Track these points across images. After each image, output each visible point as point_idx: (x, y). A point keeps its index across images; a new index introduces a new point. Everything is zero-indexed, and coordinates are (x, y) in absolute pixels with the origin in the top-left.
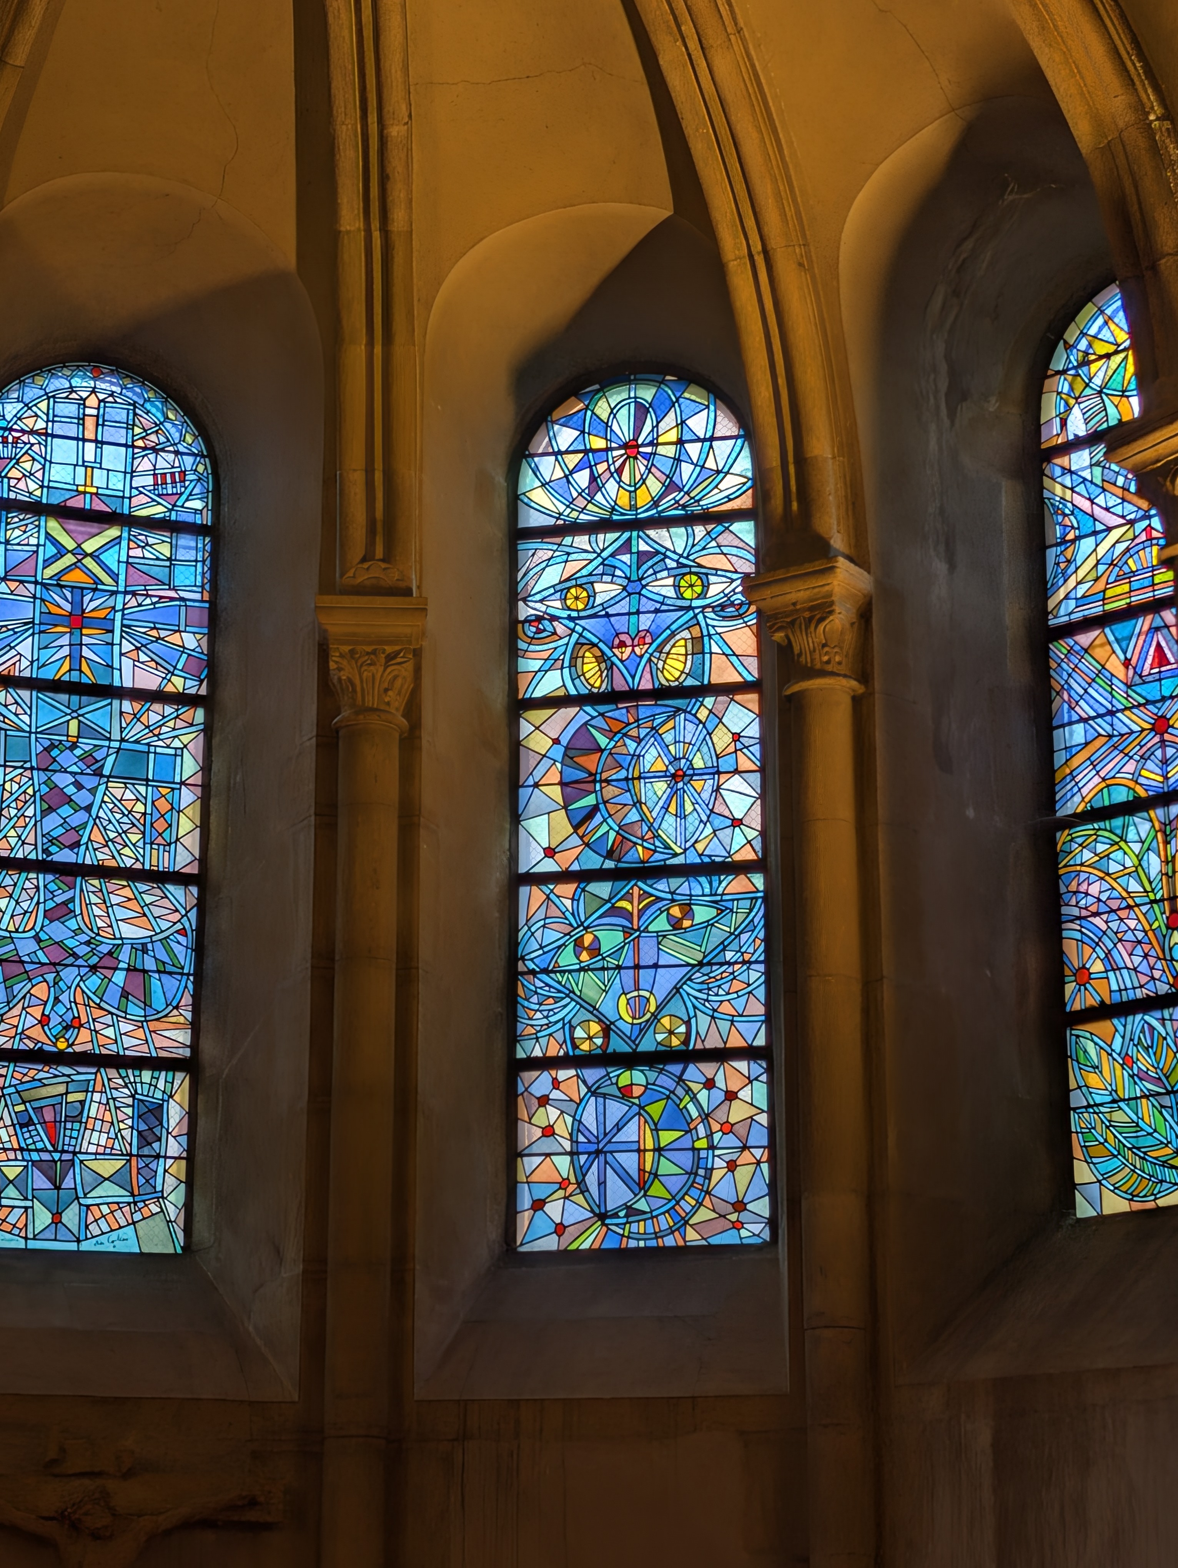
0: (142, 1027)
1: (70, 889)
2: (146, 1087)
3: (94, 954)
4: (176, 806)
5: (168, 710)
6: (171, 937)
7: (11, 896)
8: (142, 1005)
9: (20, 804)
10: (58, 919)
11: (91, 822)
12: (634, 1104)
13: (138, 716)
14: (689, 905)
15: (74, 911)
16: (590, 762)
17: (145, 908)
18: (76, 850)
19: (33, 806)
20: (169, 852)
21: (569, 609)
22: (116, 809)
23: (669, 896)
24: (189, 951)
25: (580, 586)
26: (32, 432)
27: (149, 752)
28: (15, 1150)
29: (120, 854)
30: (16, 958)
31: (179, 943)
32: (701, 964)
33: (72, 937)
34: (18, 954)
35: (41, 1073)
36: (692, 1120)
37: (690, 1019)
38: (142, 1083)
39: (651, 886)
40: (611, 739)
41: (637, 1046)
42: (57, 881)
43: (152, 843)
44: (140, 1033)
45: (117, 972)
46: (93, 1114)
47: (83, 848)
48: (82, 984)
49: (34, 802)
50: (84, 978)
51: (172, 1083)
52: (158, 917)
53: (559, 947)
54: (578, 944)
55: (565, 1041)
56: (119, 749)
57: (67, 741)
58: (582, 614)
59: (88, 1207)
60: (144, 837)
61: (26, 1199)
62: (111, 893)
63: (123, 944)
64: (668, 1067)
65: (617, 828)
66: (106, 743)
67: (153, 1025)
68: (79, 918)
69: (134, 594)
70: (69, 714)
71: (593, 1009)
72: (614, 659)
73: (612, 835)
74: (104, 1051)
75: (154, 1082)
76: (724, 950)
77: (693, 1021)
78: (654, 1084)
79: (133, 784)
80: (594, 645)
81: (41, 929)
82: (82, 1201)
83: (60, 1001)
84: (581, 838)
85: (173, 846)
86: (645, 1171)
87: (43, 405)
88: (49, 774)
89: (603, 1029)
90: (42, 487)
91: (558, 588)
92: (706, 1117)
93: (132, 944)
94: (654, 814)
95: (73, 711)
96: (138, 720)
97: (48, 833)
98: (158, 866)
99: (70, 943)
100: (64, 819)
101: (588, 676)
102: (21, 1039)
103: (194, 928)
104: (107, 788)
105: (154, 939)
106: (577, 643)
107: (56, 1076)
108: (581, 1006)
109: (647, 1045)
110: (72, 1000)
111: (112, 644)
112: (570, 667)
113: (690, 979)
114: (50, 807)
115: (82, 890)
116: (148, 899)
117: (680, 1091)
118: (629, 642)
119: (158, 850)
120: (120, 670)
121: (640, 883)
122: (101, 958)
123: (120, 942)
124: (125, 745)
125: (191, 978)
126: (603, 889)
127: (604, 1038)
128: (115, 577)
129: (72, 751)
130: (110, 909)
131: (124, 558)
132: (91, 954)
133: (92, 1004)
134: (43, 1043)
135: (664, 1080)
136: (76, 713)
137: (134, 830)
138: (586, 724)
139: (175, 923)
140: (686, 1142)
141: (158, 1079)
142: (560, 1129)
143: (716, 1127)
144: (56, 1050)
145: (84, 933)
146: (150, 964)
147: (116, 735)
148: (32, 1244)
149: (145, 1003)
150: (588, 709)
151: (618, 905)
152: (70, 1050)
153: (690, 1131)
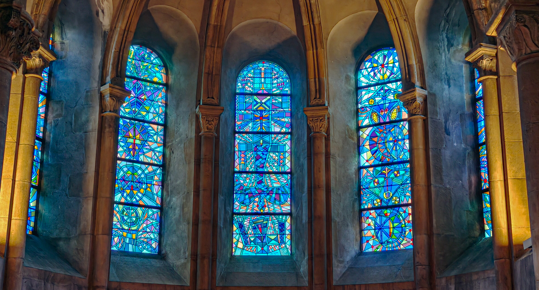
1: (262, 177)
2: (281, 219)
3: (268, 191)
4: (285, 157)
5: (282, 136)
7: (249, 179)
8: (279, 201)
9: (251, 159)
10: (260, 184)
11: (266, 162)
12: (388, 217)
14: (399, 171)
16: (375, 139)
17: (279, 180)
18: (263, 168)
20: (284, 167)
21: (370, 104)
22: (271, 159)
23: (394, 169)
24: (289, 189)
25: (372, 99)
26: (250, 77)
27: (278, 146)
28: (253, 234)
29: (273, 169)
30: (251, 193)
31: (286, 187)
32: (402, 184)
33: (263, 187)
35: (257, 217)
36: (401, 220)
39: (390, 167)
40: (380, 134)
41: (388, 204)
42: (259, 175)
43: (280, 165)
44: (279, 207)
45: (273, 194)
46: (269, 226)
49: (254, 158)
50: (266, 196)
51: (287, 218)
52: (282, 182)
53: (370, 183)
54: (374, 182)
55: (372, 204)
57: (260, 144)
58: (373, 105)
59: (269, 246)
60: (278, 164)
61: (255, 245)
62: (271, 177)
63: (274, 188)
64: (395, 209)
65: (382, 154)
66: (269, 144)
67: (282, 206)
68: (264, 183)
69: (274, 111)
70: (260, 139)
71: (378, 197)
72: (380, 115)
73: (381, 156)
74: (271, 212)
76: (407, 180)
77: (400, 198)
78: (392, 213)
79: (275, 153)
80: (376, 112)
81: (256, 186)
82: (268, 245)
83: (261, 201)
84: (374, 157)
86: (391, 233)
87: (252, 71)
88: (257, 152)
89: (380, 201)
90: (253, 89)
91: (367, 100)
92: (404, 220)
93: (276, 188)
94: (390, 150)
96: (276, 138)
97: (257, 165)
98: (281, 171)
99: (263, 189)
100: (260, 162)
101: (374, 119)
102: (253, 210)
103: (290, 184)
104: (269, 154)
105: (281, 186)
106: (372, 112)
107: (261, 218)
108: (375, 196)
109: (390, 204)
110: (264, 201)
111: (269, 122)
112: (370, 118)
113: (399, 188)
114: (257, 159)
115: (265, 177)
116: (279, 178)
117: (398, 214)
118: (383, 111)
119: (281, 167)
120: (271, 128)
121: (387, 167)
122: (270, 192)
124: (273, 144)
125: (290, 195)
126: (379, 169)
127: (381, 203)
128: (269, 107)
129: (261, 147)
130: (271, 181)
131: (271, 103)
133: (268, 202)
134: (258, 211)
135: (394, 212)
136: (262, 138)
137: (276, 163)
138: (374, 131)
139: (285, 183)
140: (400, 226)
141: (283, 217)
142: (372, 224)
143: (406, 221)
144: (261, 212)
145: (265, 186)
146: (280, 192)
147: (271, 142)
148: (257, 255)
150: (375, 127)
152: (264, 212)
153: (400, 223)
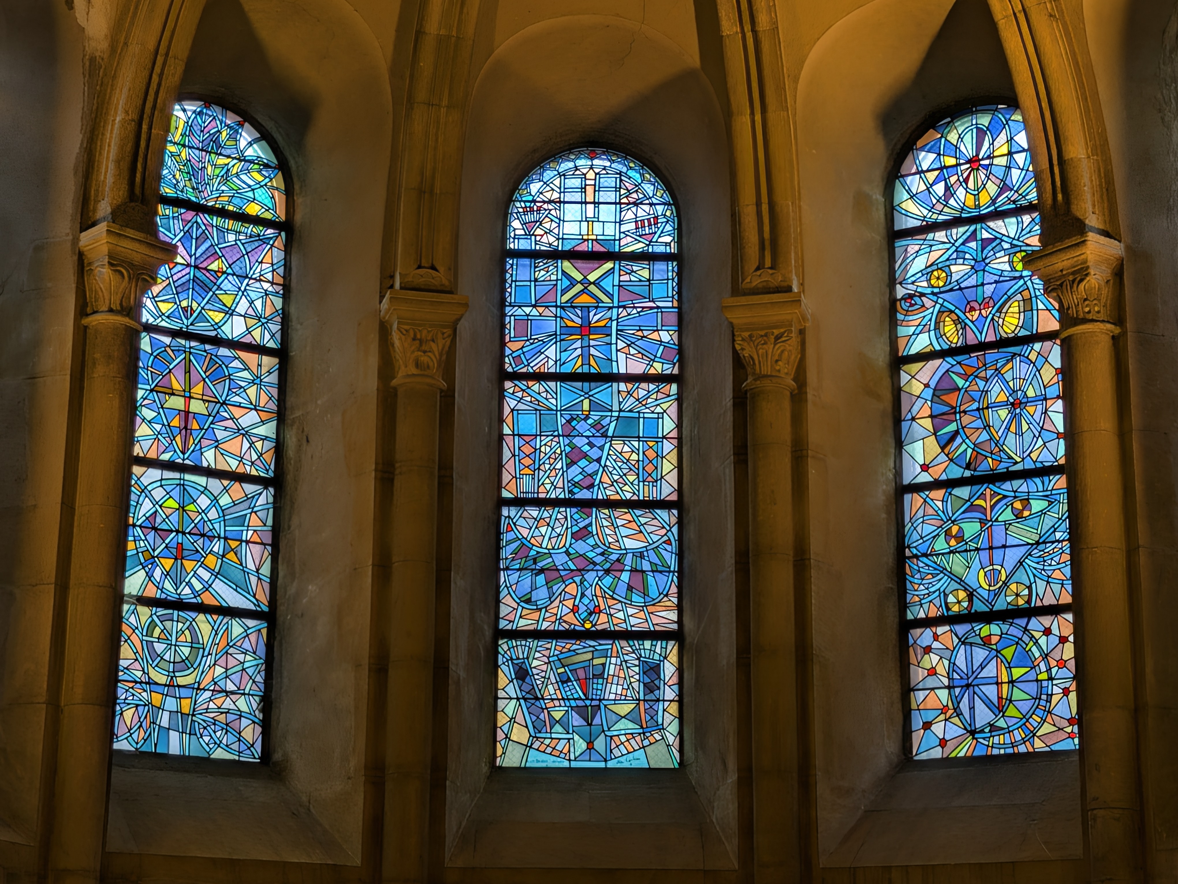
0: (643, 610)
1: (589, 517)
3: (607, 561)
9: (552, 461)
10: (581, 539)
12: (992, 649)
13: (631, 393)
14: (1028, 499)
15: (592, 532)
16: (952, 399)
18: (591, 490)
21: (933, 287)
23: (1012, 494)
25: (941, 269)
27: (639, 418)
28: (559, 700)
30: (554, 568)
32: (1038, 543)
33: (591, 551)
34: (555, 564)
35: (575, 646)
36: (1036, 659)
37: (1031, 584)
38: (644, 649)
39: (999, 488)
40: (966, 381)
41: (993, 606)
47: (596, 488)
48: (599, 582)
51: (666, 648)
52: (651, 533)
53: (934, 537)
54: (948, 533)
55: (941, 606)
56: (619, 417)
58: (942, 290)
60: (638, 477)
62: (618, 518)
63: (627, 553)
64: (1015, 621)
65: (973, 446)
66: (609, 414)
70: (583, 396)
71: (960, 581)
72: (967, 321)
73: (969, 451)
76: (1054, 531)
77: (1034, 585)
78: (1006, 634)
80: (952, 312)
81: (570, 546)
83: (585, 595)
84: (947, 455)
86: (1002, 698)
88: (571, 438)
89: (968, 595)
91: (924, 272)
92: (1045, 656)
94: (1000, 434)
96: (631, 395)
97: (572, 479)
99: (590, 555)
100: (582, 469)
101: (948, 335)
106: (939, 312)
107: (585, 647)
108: (952, 579)
109: (1000, 605)
112: (935, 330)
113: (1030, 555)
114: (572, 461)
117: (1026, 638)
118: (977, 307)
121: (991, 486)
122: (612, 564)
123: (625, 552)
125: (676, 574)
126: (964, 492)
127: (969, 601)
132: (605, 561)
135: (1013, 631)
138: (948, 371)
140: (1032, 676)
141: (656, 646)
142: (939, 671)
143: (1053, 663)
145: (599, 547)
149: (644, 593)
150: (949, 359)
151: (976, 503)
153: (1035, 667)
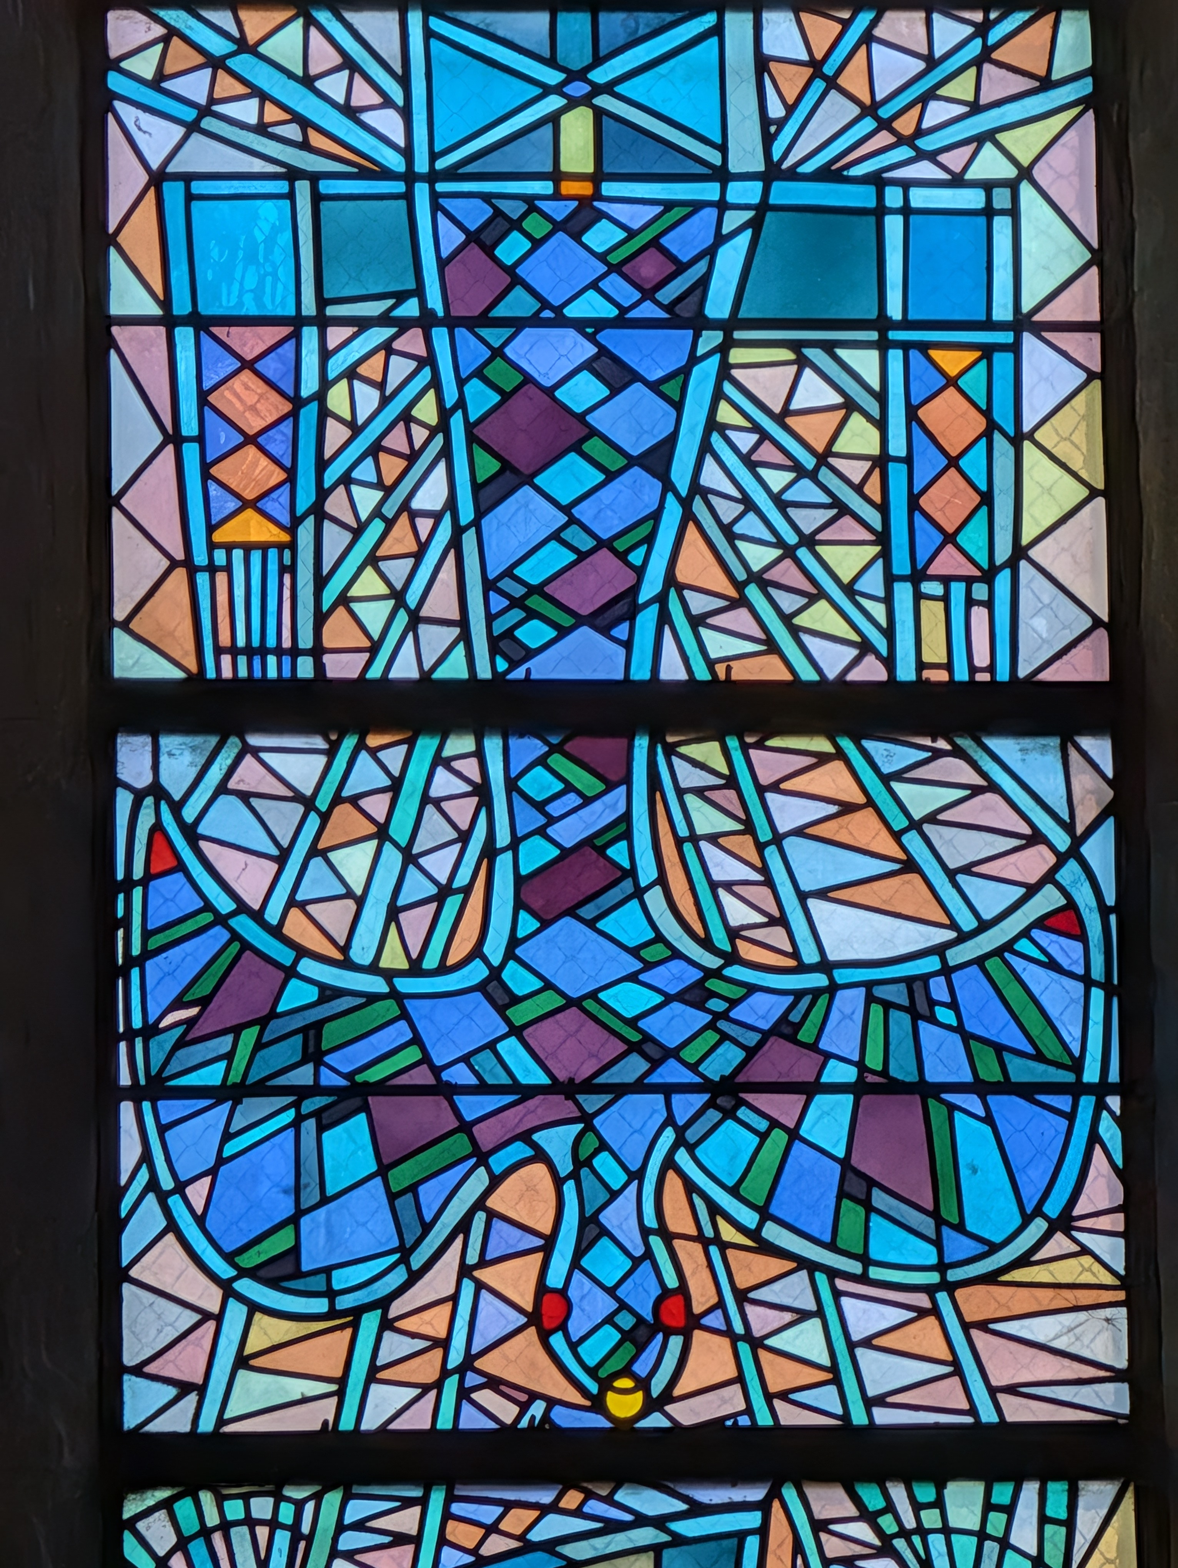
0: (935, 1311)
1: (610, 786)
2: (966, 1545)
3: (724, 1037)
4: (1003, 415)
5: (948, 31)
6: (1024, 946)
7: (382, 833)
8: (927, 1225)
9: (391, 467)
10: (571, 912)
11: (673, 512)
13: (829, 69)
15: (632, 873)
17: (912, 840)
18: (621, 631)
19: (442, 466)
20: (989, 604)
22: (767, 452)
24: (1098, 996)
27: (880, 211)
29: (795, 631)
30: (422, 1077)
31: (1052, 965)
33: (633, 977)
34: (426, 1059)
35: (551, 1518)
38: (947, 1531)
42: (557, 761)
43: (917, 577)
44: (926, 1336)
45: (820, 1100)
47: (647, 619)
48: (682, 1157)
49: (446, 453)
50: (691, 1135)
51: (1070, 1524)
52: (967, 869)
56: (763, 208)
57: (557, 196)
60: (885, 555)
62: (775, 787)
63: (833, 988)
66: (710, 191)
67: (976, 1302)
68: (655, 899)
70: (558, 90)
74: (789, 1416)
75: (996, 1523)
79: (829, 347)
81: (510, 954)
83: (604, 1232)
85: (1003, 580)
88: (495, 336)
93: (869, 985)
95: (573, 76)
96: (832, 83)
97: (509, 573)
98: (949, 666)
99: (627, 1000)
100: (566, 510)
102: (464, 1394)
103: (1110, 900)
104: (725, 372)
105: (955, 956)
107: (611, 1527)
110: (650, 1221)
114: (506, 466)
115: (654, 784)
116: (920, 800)
119: (945, 599)
122: (751, 1052)
123: (819, 980)
124: (783, 193)
125: (1114, 1102)
129: (577, 237)
130: (771, 853)
132: (711, 1037)
133: (728, 1233)
134: (552, 1402)
136: (582, 84)
137: (847, 528)
139: (1032, 890)
141: (1009, 1510)
144: (608, 1424)
145: (676, 954)
146: (944, 1058)
147: (746, 155)
149: (935, 1214)
152: (657, 1420)
